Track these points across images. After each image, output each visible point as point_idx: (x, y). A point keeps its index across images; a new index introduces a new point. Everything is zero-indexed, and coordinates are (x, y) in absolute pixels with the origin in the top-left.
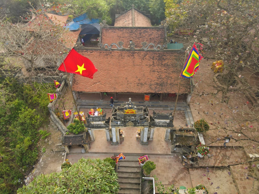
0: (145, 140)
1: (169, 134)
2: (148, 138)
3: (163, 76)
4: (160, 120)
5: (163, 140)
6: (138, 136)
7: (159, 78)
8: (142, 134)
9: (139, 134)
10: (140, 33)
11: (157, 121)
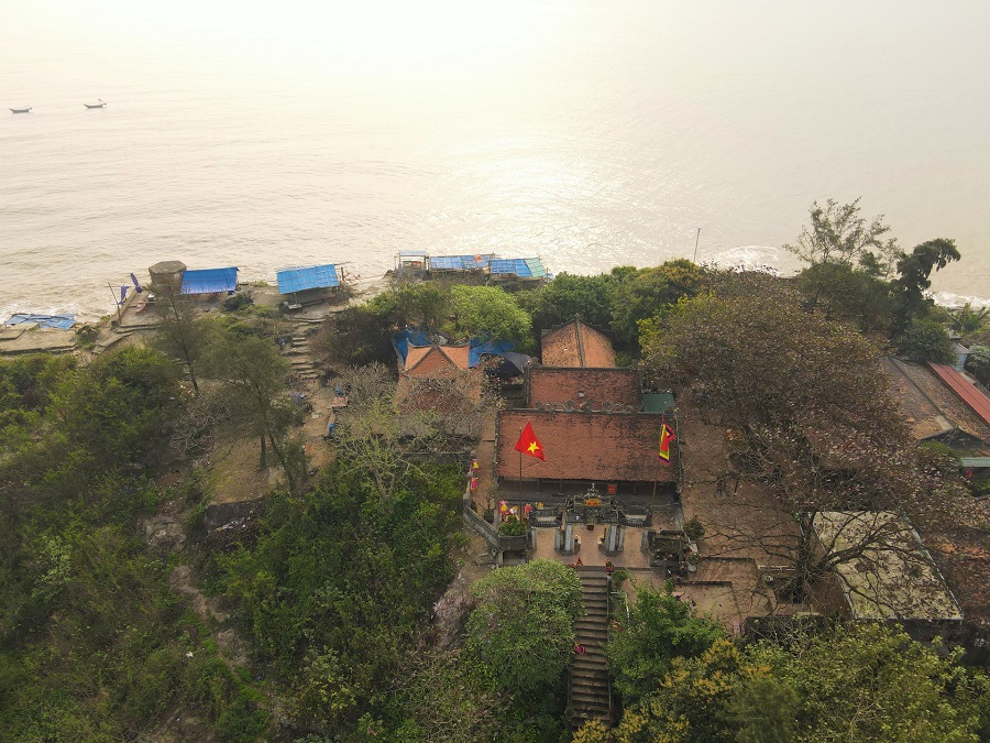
0: (612, 548)
1: (646, 539)
2: (616, 547)
3: (637, 454)
4: (633, 517)
5: (638, 550)
6: (600, 543)
7: (631, 457)
8: (607, 540)
9: (603, 540)
10: (597, 379)
11: (629, 517)
